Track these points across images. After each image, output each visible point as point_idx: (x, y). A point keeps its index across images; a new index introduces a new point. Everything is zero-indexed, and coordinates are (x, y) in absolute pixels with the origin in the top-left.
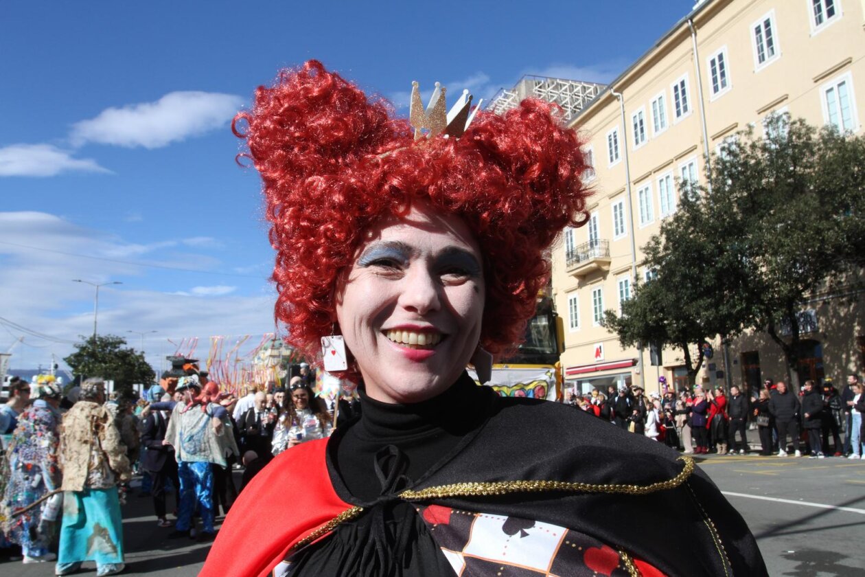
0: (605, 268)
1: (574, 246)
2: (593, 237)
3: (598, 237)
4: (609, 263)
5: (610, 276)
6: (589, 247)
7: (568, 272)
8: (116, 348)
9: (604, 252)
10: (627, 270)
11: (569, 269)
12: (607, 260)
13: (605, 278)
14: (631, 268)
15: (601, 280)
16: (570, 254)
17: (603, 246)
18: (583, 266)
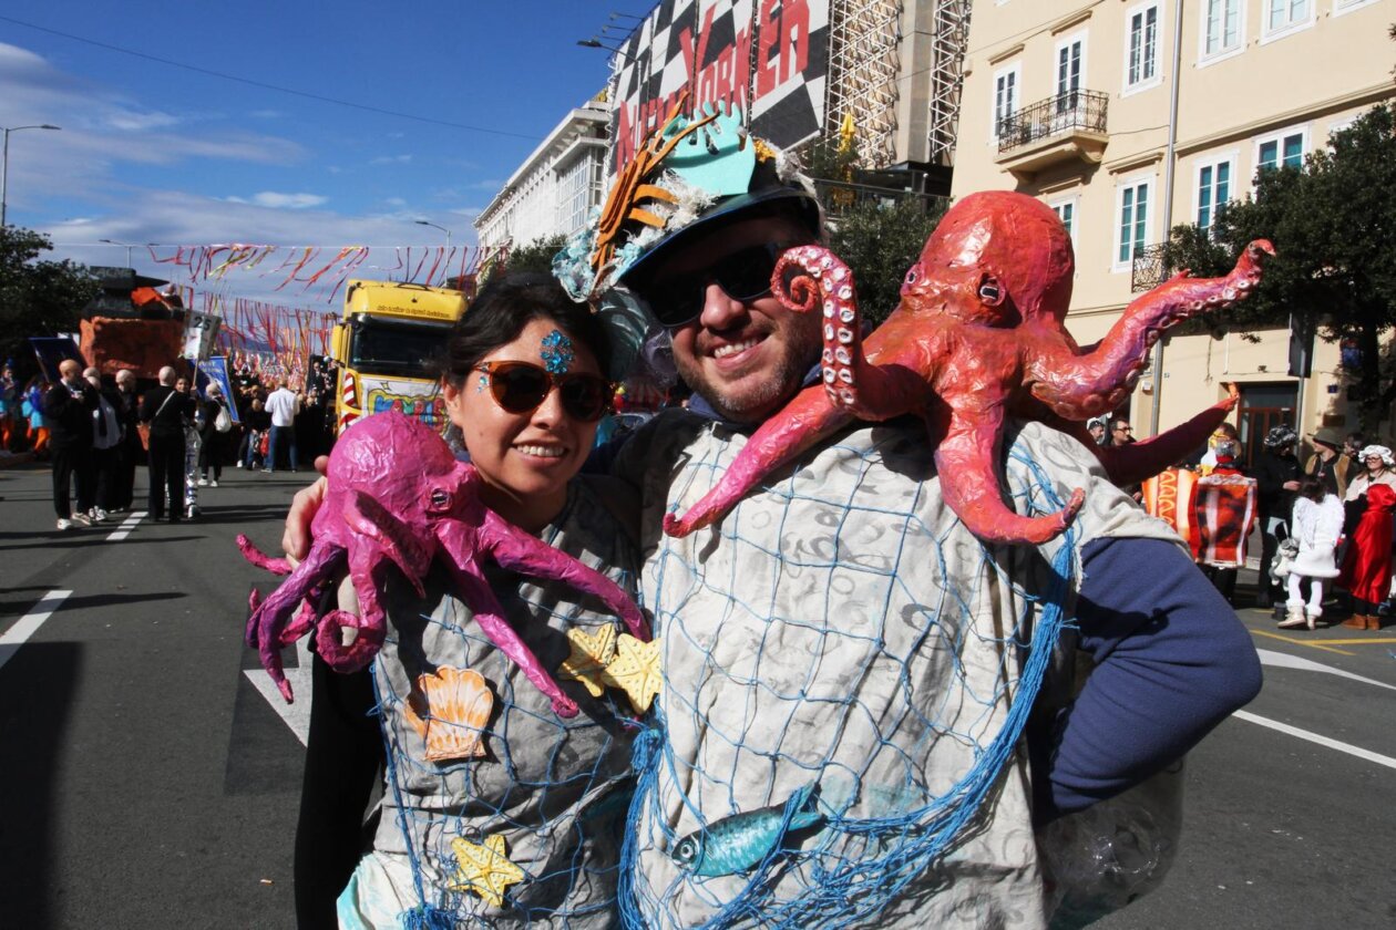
0: (1093, 156)
1: (1014, 109)
2: (1068, 87)
3: (1082, 85)
4: (1103, 147)
5: (1100, 176)
6: (1054, 110)
7: (1001, 162)
8: (30, 256)
9: (1093, 119)
10: (1151, 162)
11: (1004, 156)
12: (1098, 137)
13: (1086, 181)
14: (1160, 157)
15: (1075, 184)
16: (1006, 125)
17: (1095, 105)
18: (1036, 150)
